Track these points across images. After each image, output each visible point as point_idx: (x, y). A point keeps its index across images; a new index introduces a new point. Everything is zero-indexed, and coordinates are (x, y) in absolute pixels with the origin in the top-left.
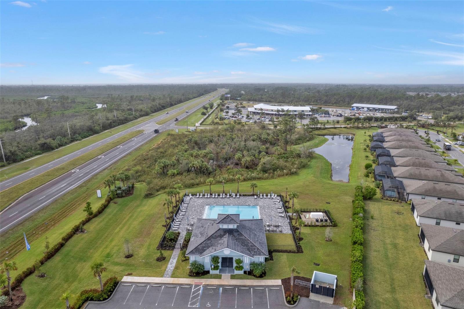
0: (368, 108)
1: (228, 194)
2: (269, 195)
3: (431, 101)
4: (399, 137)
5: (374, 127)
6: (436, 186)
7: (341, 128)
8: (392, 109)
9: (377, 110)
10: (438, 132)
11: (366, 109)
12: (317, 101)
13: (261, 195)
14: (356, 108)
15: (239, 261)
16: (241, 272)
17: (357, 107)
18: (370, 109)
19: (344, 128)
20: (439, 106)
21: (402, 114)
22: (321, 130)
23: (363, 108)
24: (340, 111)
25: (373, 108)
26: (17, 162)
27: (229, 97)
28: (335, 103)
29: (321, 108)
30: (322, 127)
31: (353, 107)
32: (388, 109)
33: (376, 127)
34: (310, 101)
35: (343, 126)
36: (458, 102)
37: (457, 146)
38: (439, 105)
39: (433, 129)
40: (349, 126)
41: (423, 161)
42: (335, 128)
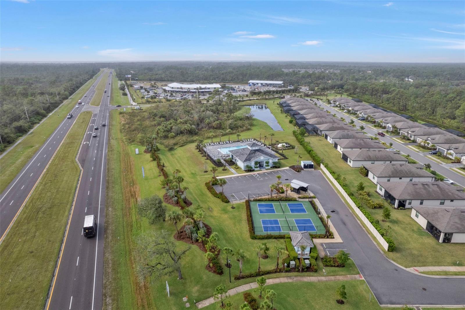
0: (262, 84)
1: (225, 142)
2: (249, 140)
3: (303, 77)
4: (299, 103)
5: (276, 98)
6: (334, 125)
7: (254, 99)
8: (280, 84)
9: (269, 85)
10: (318, 100)
11: (260, 85)
12: (215, 79)
13: (244, 140)
14: (251, 84)
15: (267, 163)
16: (269, 167)
17: (253, 83)
18: (263, 84)
19: (256, 99)
20: (310, 81)
21: (287, 88)
22: (241, 102)
23: (258, 84)
24: (242, 87)
25: (265, 84)
26: (11, 143)
27: (130, 77)
28: (231, 80)
29: (225, 85)
30: (241, 99)
31: (249, 83)
32: (277, 84)
33: (278, 97)
34: (208, 79)
35: (255, 98)
36: (321, 77)
37: (331, 107)
38: (310, 79)
39: (314, 98)
40: (259, 98)
41: (321, 115)
42: (250, 100)
